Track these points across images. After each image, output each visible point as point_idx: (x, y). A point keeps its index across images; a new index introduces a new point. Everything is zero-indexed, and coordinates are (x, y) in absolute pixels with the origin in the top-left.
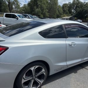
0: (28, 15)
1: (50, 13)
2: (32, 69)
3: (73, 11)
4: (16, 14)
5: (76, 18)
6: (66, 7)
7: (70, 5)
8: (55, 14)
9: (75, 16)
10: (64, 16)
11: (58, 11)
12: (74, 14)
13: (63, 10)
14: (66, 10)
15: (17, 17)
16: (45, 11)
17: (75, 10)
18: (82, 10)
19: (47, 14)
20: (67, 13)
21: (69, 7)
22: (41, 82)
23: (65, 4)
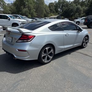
0: (18, 15)
1: (37, 12)
2: (47, 48)
3: (59, 10)
4: (7, 15)
5: (63, 17)
6: (52, 6)
7: (56, 4)
8: (42, 14)
9: (62, 15)
10: (52, 15)
11: (45, 10)
12: (60, 13)
13: (50, 9)
14: (52, 9)
15: (9, 18)
16: (32, 11)
17: (61, 9)
18: (68, 9)
19: (35, 14)
20: (53, 12)
21: (55, 6)
22: (51, 57)
23: (51, 3)
